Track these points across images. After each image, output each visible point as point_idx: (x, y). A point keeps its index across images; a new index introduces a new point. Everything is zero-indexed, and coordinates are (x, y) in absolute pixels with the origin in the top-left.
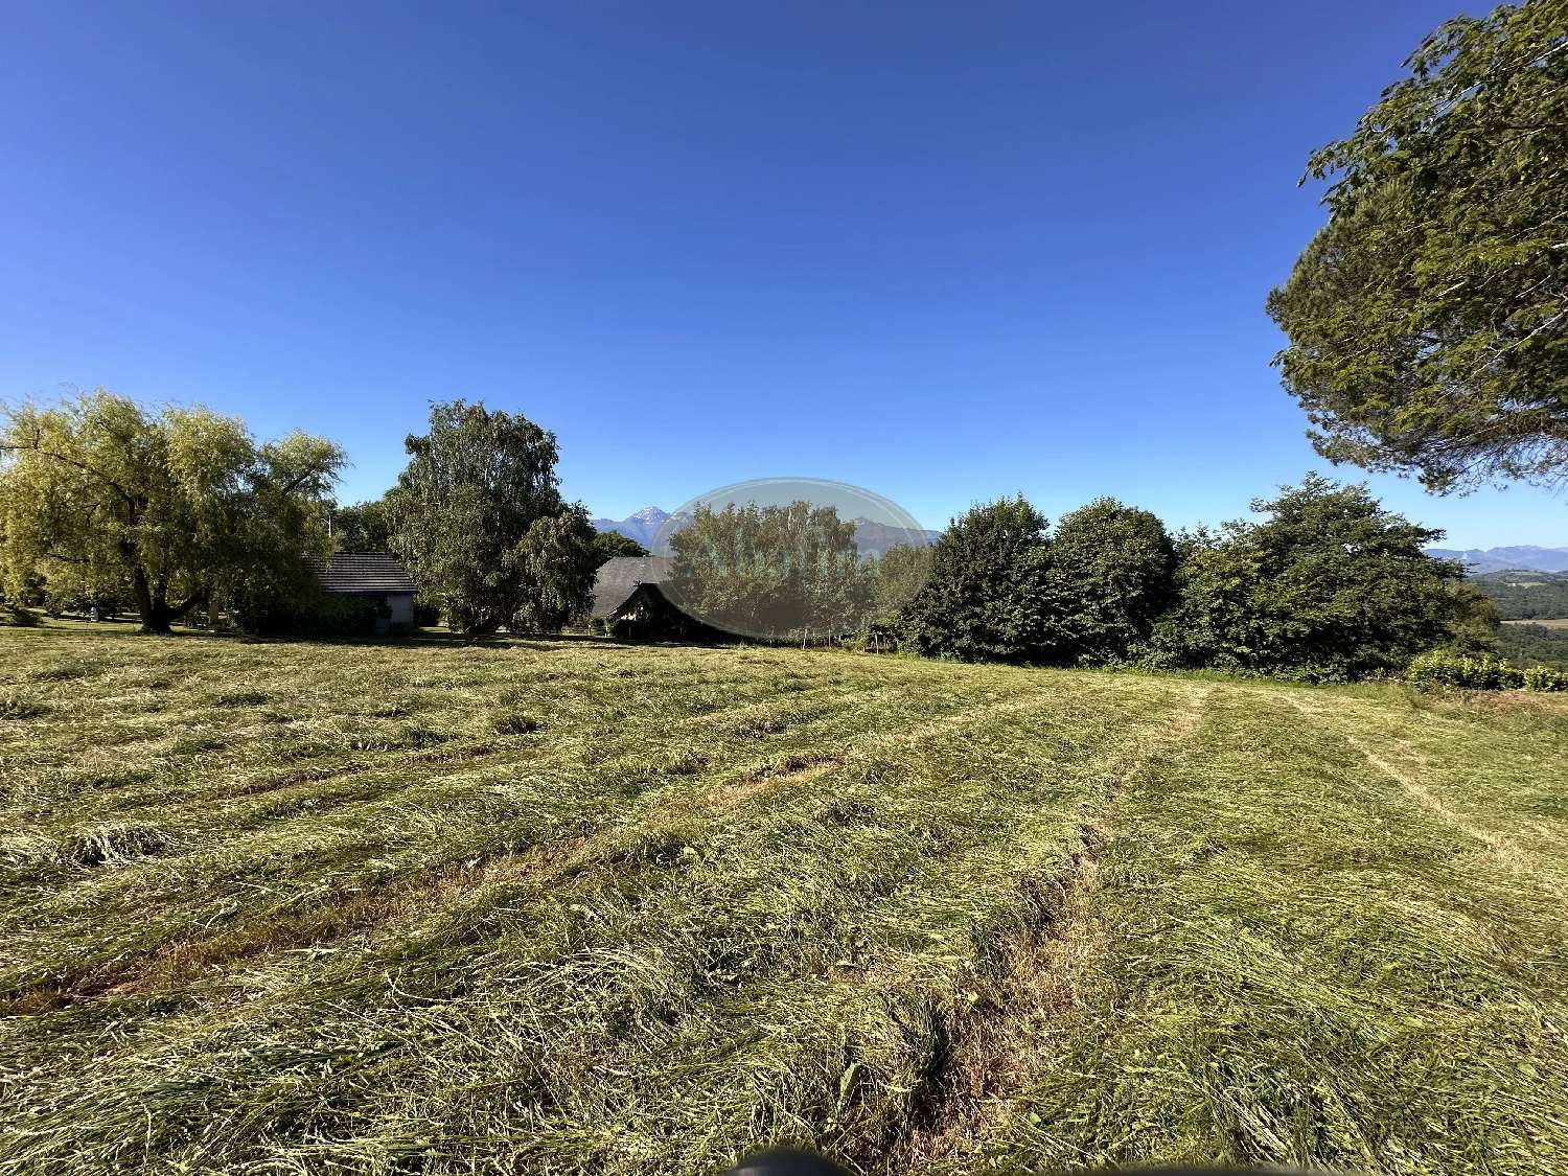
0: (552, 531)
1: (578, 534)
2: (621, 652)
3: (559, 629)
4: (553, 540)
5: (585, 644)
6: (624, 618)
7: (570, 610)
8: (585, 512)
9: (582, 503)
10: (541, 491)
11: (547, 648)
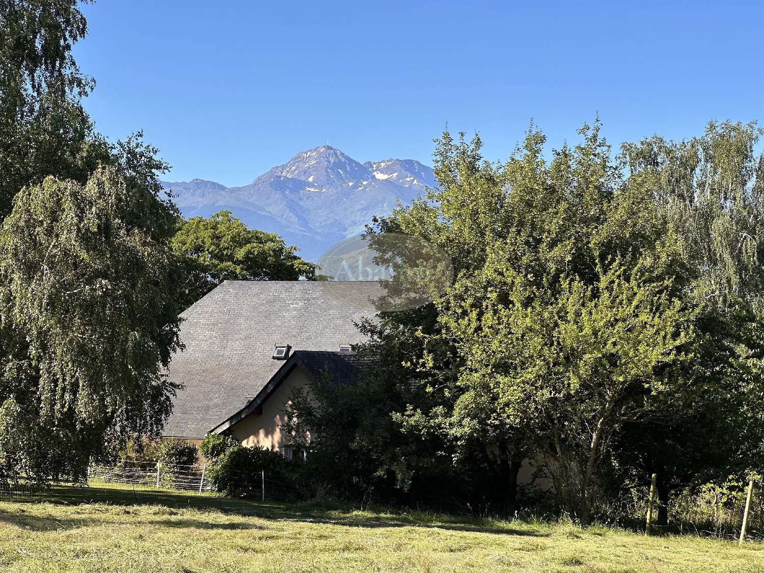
0: (69, 215)
1: (132, 219)
2: (239, 538)
3: (80, 472)
4: (68, 238)
5: (146, 512)
6: (248, 443)
7: (108, 421)
8: (152, 165)
9: (145, 141)
10: (43, 112)
11: (50, 523)
